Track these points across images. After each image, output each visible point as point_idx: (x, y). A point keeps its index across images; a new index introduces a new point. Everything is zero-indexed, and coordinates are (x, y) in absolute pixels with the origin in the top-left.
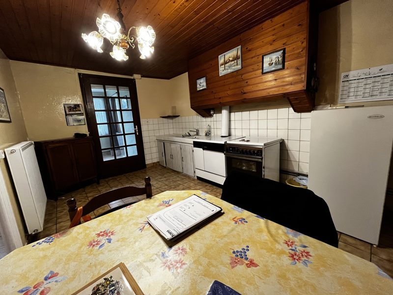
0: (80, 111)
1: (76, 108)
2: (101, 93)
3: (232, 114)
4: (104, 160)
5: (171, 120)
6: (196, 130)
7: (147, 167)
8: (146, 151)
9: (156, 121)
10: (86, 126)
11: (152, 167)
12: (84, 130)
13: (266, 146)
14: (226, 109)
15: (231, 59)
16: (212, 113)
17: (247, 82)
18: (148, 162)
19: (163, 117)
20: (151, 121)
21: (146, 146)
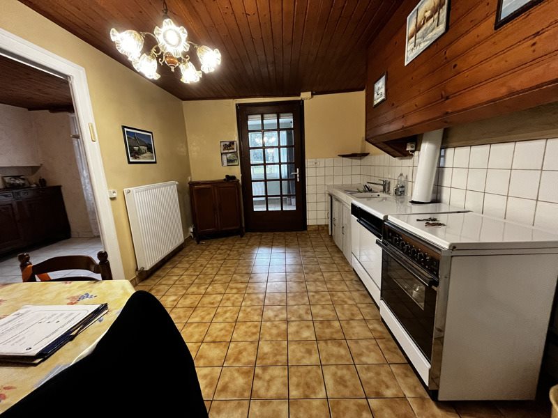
0: (233, 149)
1: (230, 146)
2: (258, 125)
3: (450, 152)
4: (255, 210)
5: (359, 161)
6: (382, 183)
7: (308, 229)
8: (309, 207)
9: (329, 162)
10: (239, 167)
11: (315, 230)
12: (236, 171)
13: (455, 253)
14: (430, 141)
15: (428, 14)
16: (409, 148)
17: (455, 66)
18: (309, 222)
19: (343, 156)
20: (322, 162)
21: (310, 198)
